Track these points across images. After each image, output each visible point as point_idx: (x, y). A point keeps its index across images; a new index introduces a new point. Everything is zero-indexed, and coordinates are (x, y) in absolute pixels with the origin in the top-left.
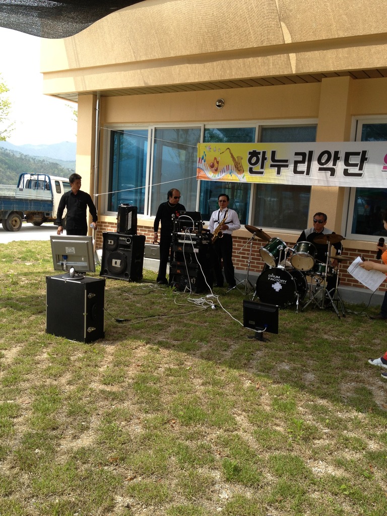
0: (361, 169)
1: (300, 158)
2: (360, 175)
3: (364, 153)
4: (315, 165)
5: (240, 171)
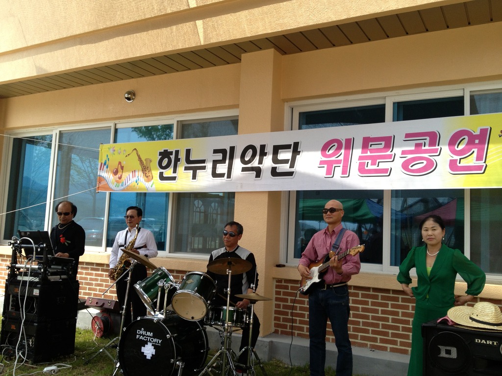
0: (292, 166)
1: (219, 157)
2: (291, 174)
3: (296, 145)
4: (238, 164)
5: (148, 178)
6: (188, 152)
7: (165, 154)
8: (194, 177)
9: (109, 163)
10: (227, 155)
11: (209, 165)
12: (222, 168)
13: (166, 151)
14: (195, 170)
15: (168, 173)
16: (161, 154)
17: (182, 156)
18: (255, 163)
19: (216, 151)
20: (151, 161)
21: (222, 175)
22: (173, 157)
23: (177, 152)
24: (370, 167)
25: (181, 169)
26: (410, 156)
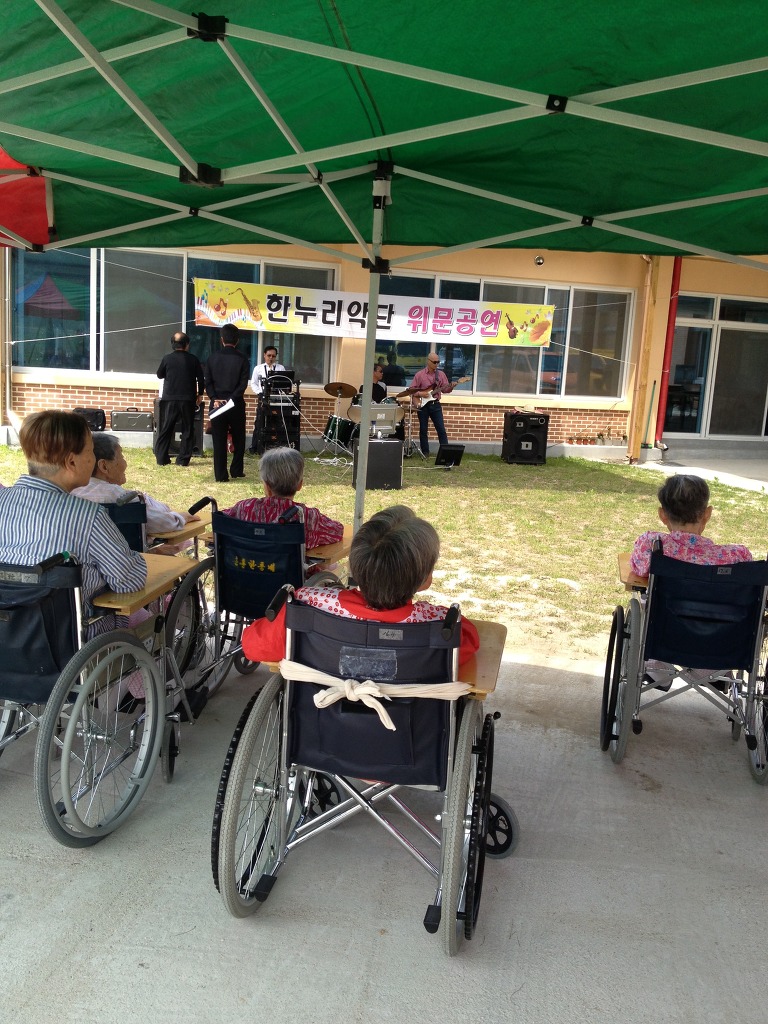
0: (389, 322)
1: (329, 307)
2: (388, 328)
3: (391, 306)
4: (345, 315)
5: (257, 317)
6: (298, 300)
7: (274, 298)
8: (305, 321)
9: (209, 298)
10: (335, 307)
11: (320, 314)
12: (331, 317)
13: (275, 296)
14: (306, 316)
15: (279, 314)
16: (269, 297)
17: (292, 301)
18: (360, 316)
19: (325, 302)
20: (258, 302)
21: (332, 323)
22: (283, 302)
23: (287, 298)
24: (439, 328)
25: (291, 312)
26: (461, 323)
